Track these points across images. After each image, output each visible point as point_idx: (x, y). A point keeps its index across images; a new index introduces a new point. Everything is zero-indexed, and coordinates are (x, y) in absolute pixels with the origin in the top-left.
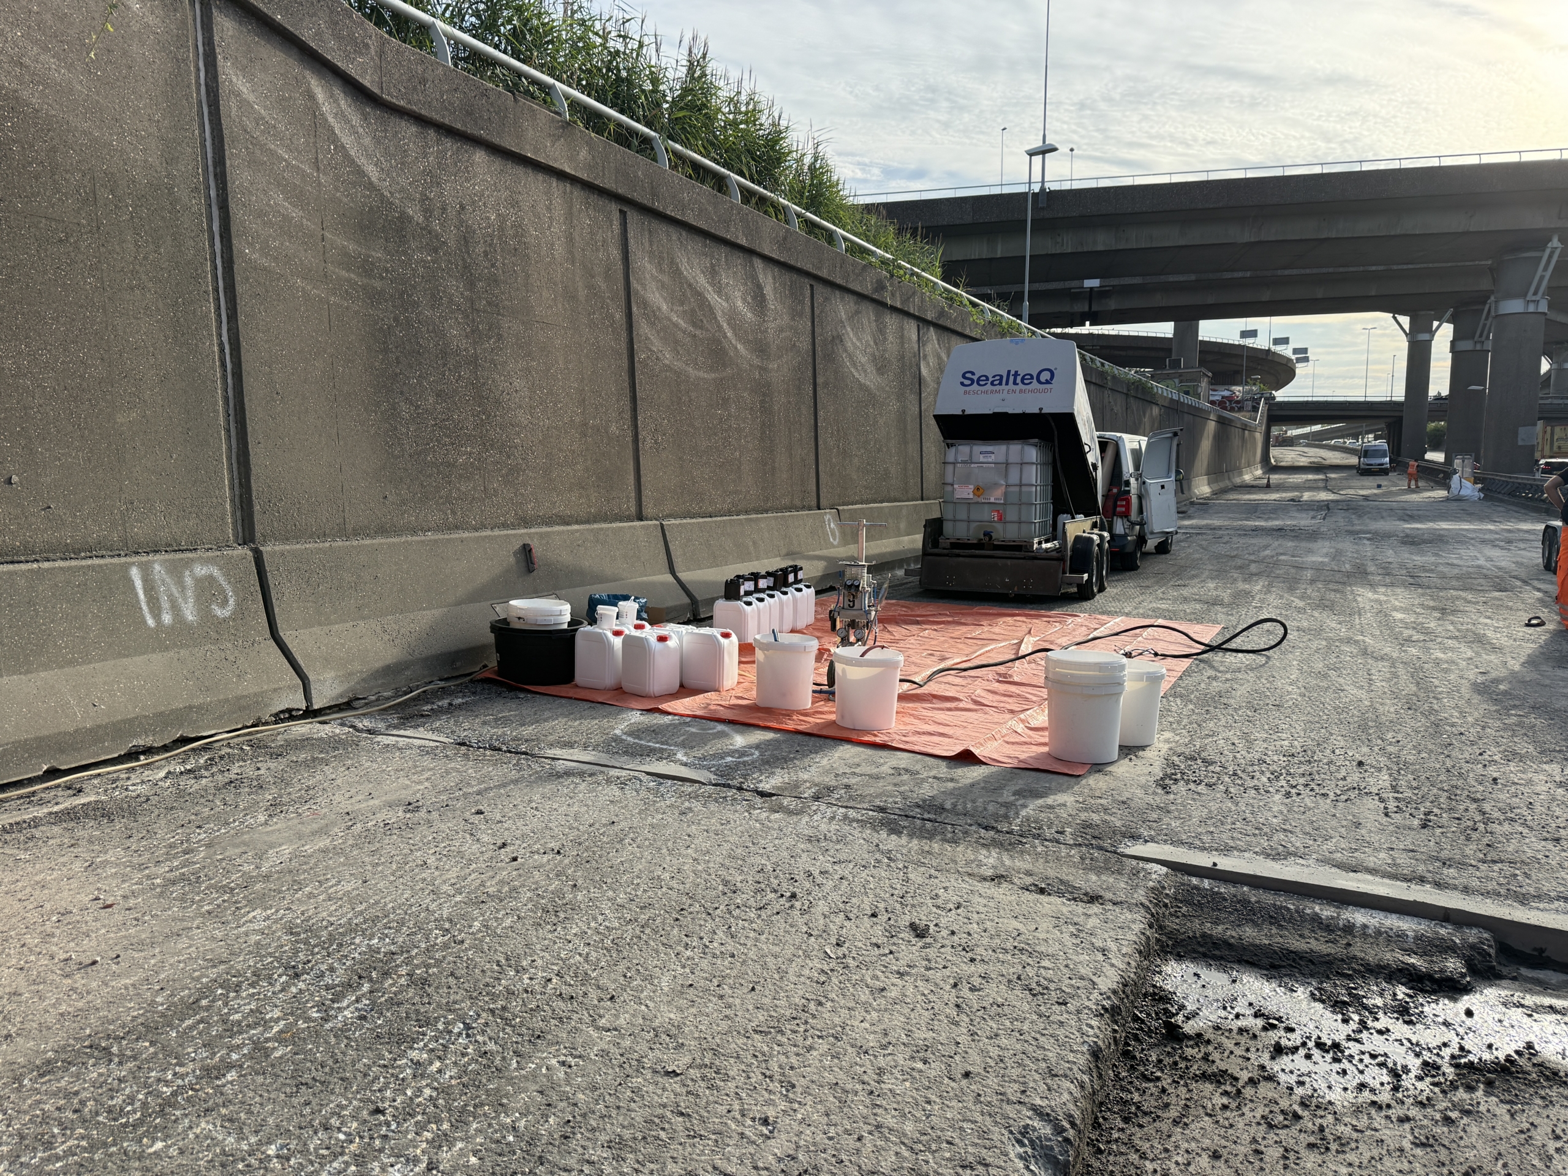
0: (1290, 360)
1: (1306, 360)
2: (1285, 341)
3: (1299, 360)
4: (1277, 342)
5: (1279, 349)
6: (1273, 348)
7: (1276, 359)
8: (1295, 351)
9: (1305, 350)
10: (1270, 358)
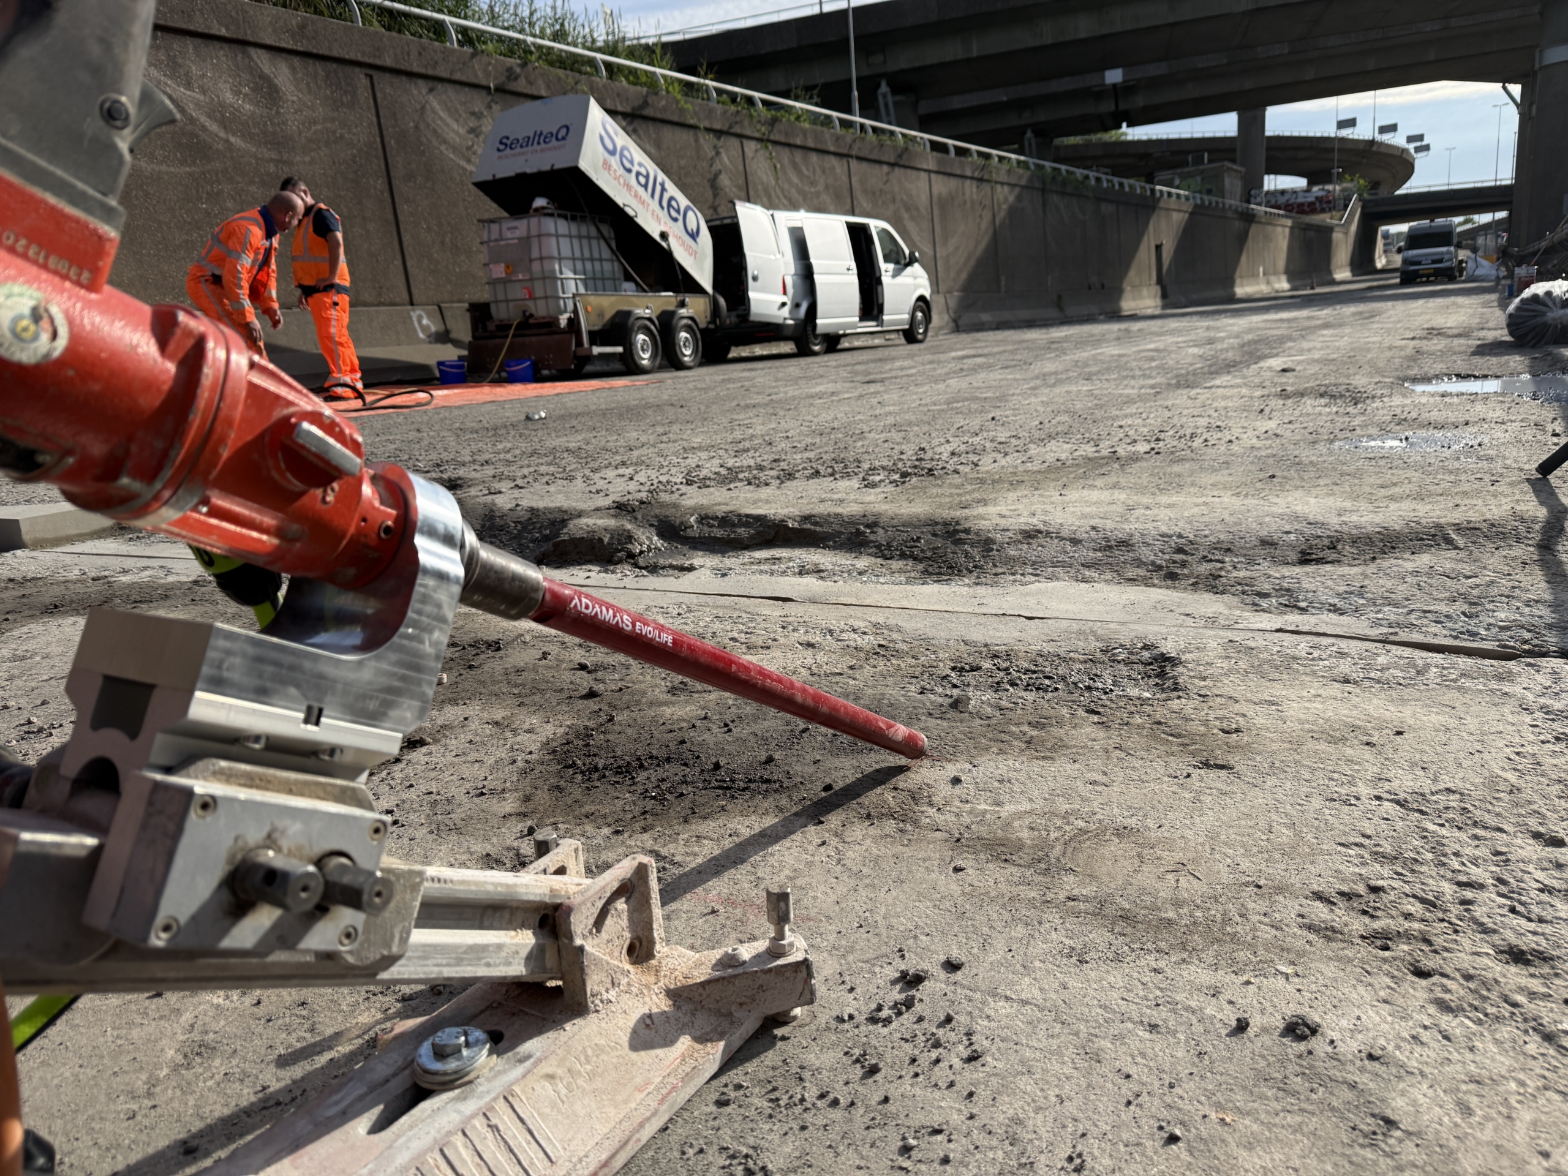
0: (1405, 151)
1: (1427, 148)
2: (1393, 128)
3: (1418, 150)
4: (1383, 130)
5: (1386, 138)
6: (1379, 138)
7: (1383, 150)
8: (1410, 139)
9: (1420, 138)
10: (1375, 148)
